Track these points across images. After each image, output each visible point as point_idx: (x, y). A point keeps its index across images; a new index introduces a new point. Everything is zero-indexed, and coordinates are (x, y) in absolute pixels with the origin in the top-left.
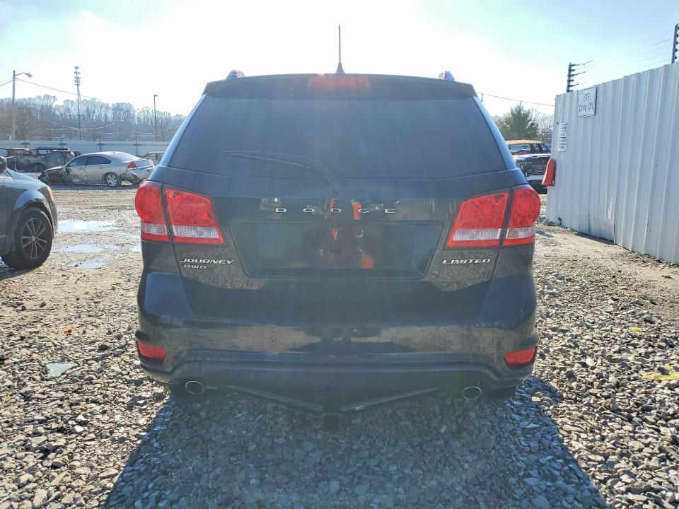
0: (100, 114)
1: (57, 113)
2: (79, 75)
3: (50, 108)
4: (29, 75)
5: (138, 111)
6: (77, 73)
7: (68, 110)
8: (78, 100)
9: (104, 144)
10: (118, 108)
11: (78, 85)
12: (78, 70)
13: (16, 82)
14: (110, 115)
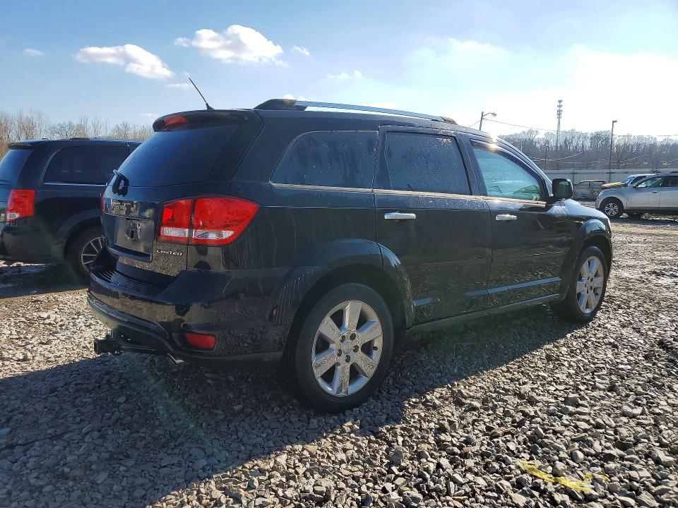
0: (578, 144)
1: (538, 146)
2: (561, 108)
3: (531, 142)
4: (494, 115)
5: (618, 138)
6: (560, 106)
7: (548, 142)
8: (558, 131)
9: (577, 173)
10: (596, 137)
11: (559, 118)
12: (561, 104)
13: (483, 121)
14: (588, 144)
